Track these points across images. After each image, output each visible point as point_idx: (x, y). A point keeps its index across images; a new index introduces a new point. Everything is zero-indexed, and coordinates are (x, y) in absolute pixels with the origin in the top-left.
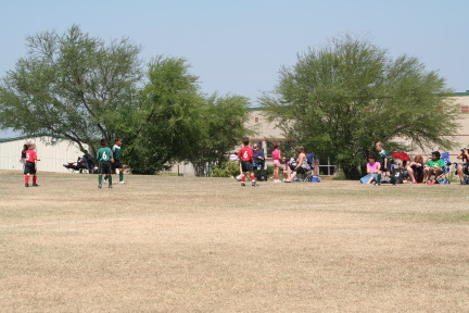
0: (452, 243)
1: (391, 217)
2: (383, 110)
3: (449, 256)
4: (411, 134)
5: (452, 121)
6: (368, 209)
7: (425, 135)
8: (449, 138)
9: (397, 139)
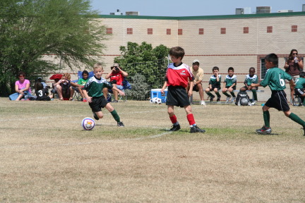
0: (93, 157)
1: (37, 133)
2: (32, 29)
3: (90, 170)
4: (59, 53)
5: (97, 42)
6: (15, 125)
7: (73, 54)
8: (95, 58)
9: (45, 58)
